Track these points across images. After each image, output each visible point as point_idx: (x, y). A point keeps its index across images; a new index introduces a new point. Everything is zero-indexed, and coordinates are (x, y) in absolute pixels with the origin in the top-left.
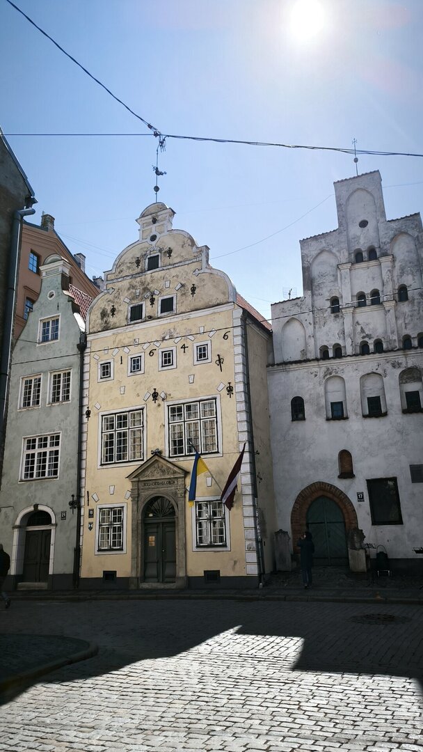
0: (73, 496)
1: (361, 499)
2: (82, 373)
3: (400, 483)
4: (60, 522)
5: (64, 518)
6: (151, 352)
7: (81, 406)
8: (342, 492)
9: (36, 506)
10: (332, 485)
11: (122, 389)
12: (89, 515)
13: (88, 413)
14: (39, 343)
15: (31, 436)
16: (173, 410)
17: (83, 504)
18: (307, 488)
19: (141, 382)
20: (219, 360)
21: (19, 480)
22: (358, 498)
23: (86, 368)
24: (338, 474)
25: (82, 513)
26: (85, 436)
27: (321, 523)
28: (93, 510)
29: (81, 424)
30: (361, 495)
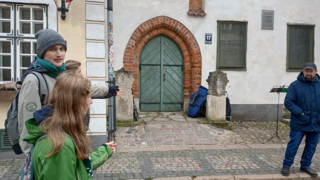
1: (208, 40)
3: (250, 28)
8: (189, 31)
10: (178, 22)
18: (147, 22)
22: (206, 40)
24: (187, 10)
27: (157, 65)
30: (210, 36)
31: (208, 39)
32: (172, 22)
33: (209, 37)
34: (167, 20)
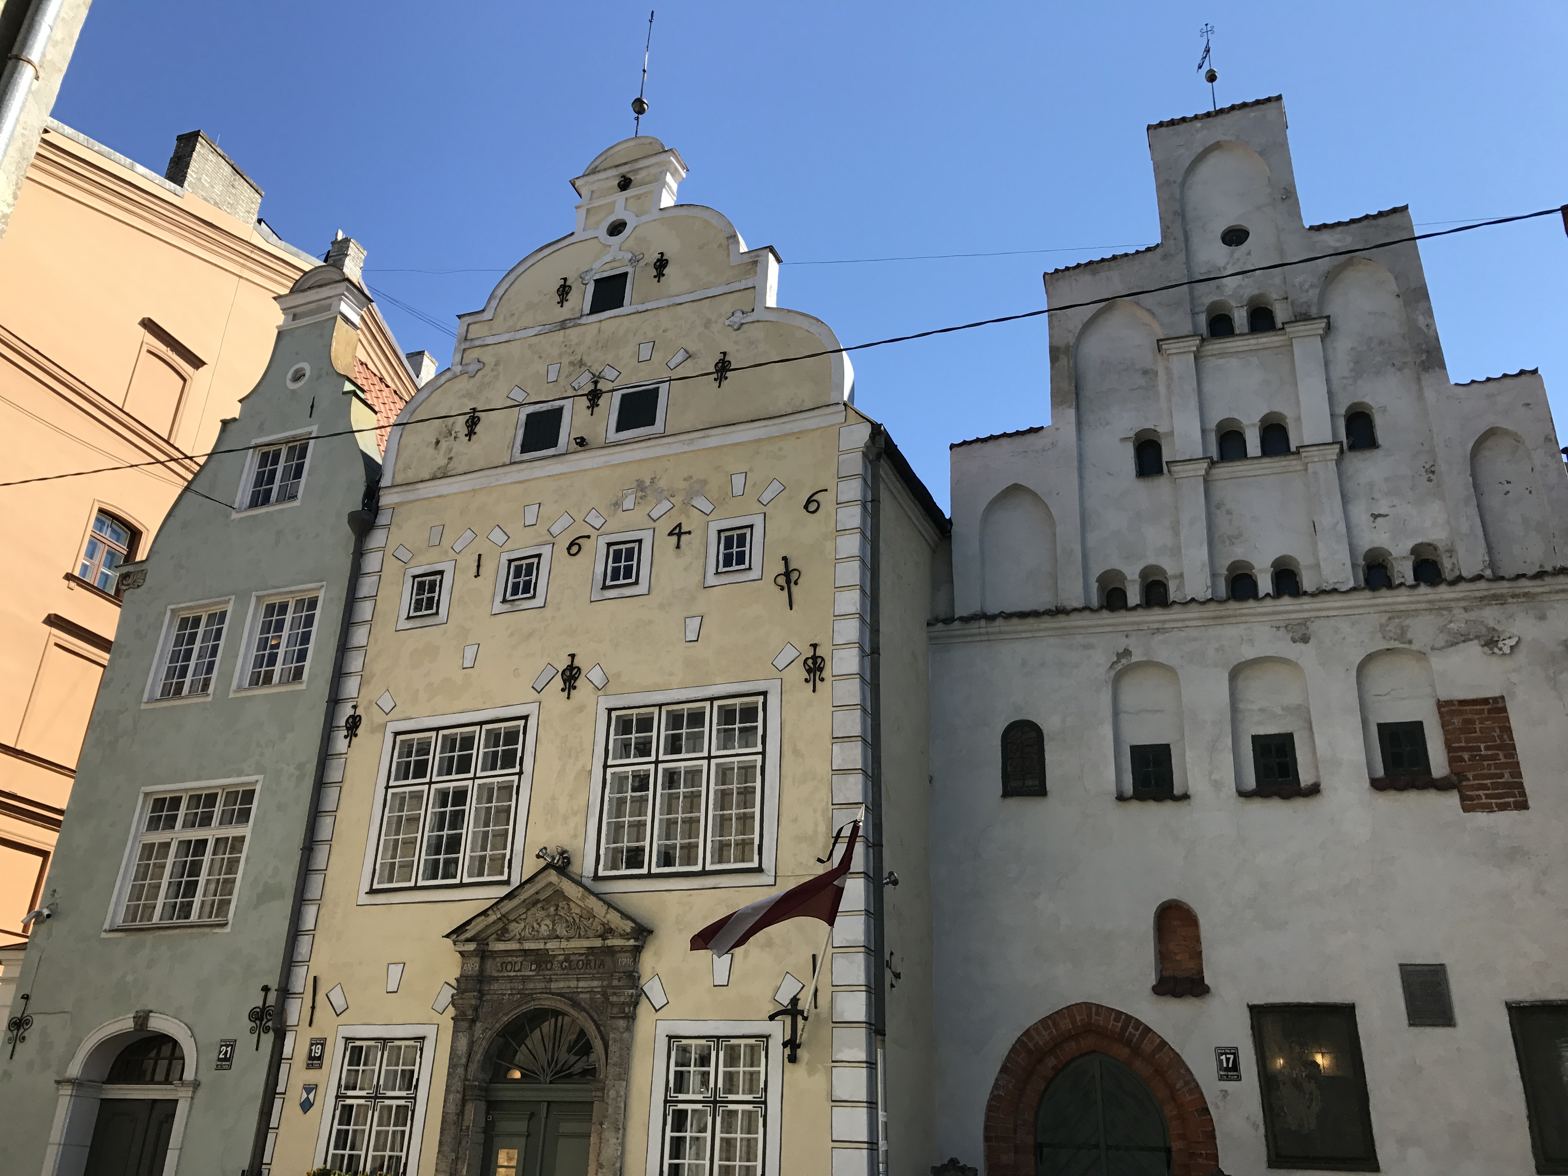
0: (266, 989)
1: (1227, 1069)
2: (352, 600)
3: (1369, 1024)
4: (208, 1076)
5: (225, 1062)
6: (572, 544)
7: (334, 700)
8: (1163, 1042)
9: (142, 1019)
10: (1129, 1018)
11: (470, 652)
12: (310, 1058)
13: (354, 724)
14: (239, 511)
15: (165, 788)
16: (625, 726)
17: (292, 1019)
18: (1042, 1022)
19: (530, 635)
20: (787, 574)
21: (106, 926)
22: (1222, 1068)
23: (366, 586)
24: (1153, 978)
25: (287, 1051)
26: (331, 794)
27: (1089, 1147)
28: (322, 1043)
29: (325, 756)
30: (1232, 1057)
31: (1225, 1065)
32: (1112, 1018)
33: (1228, 1060)
34: (1097, 1014)
